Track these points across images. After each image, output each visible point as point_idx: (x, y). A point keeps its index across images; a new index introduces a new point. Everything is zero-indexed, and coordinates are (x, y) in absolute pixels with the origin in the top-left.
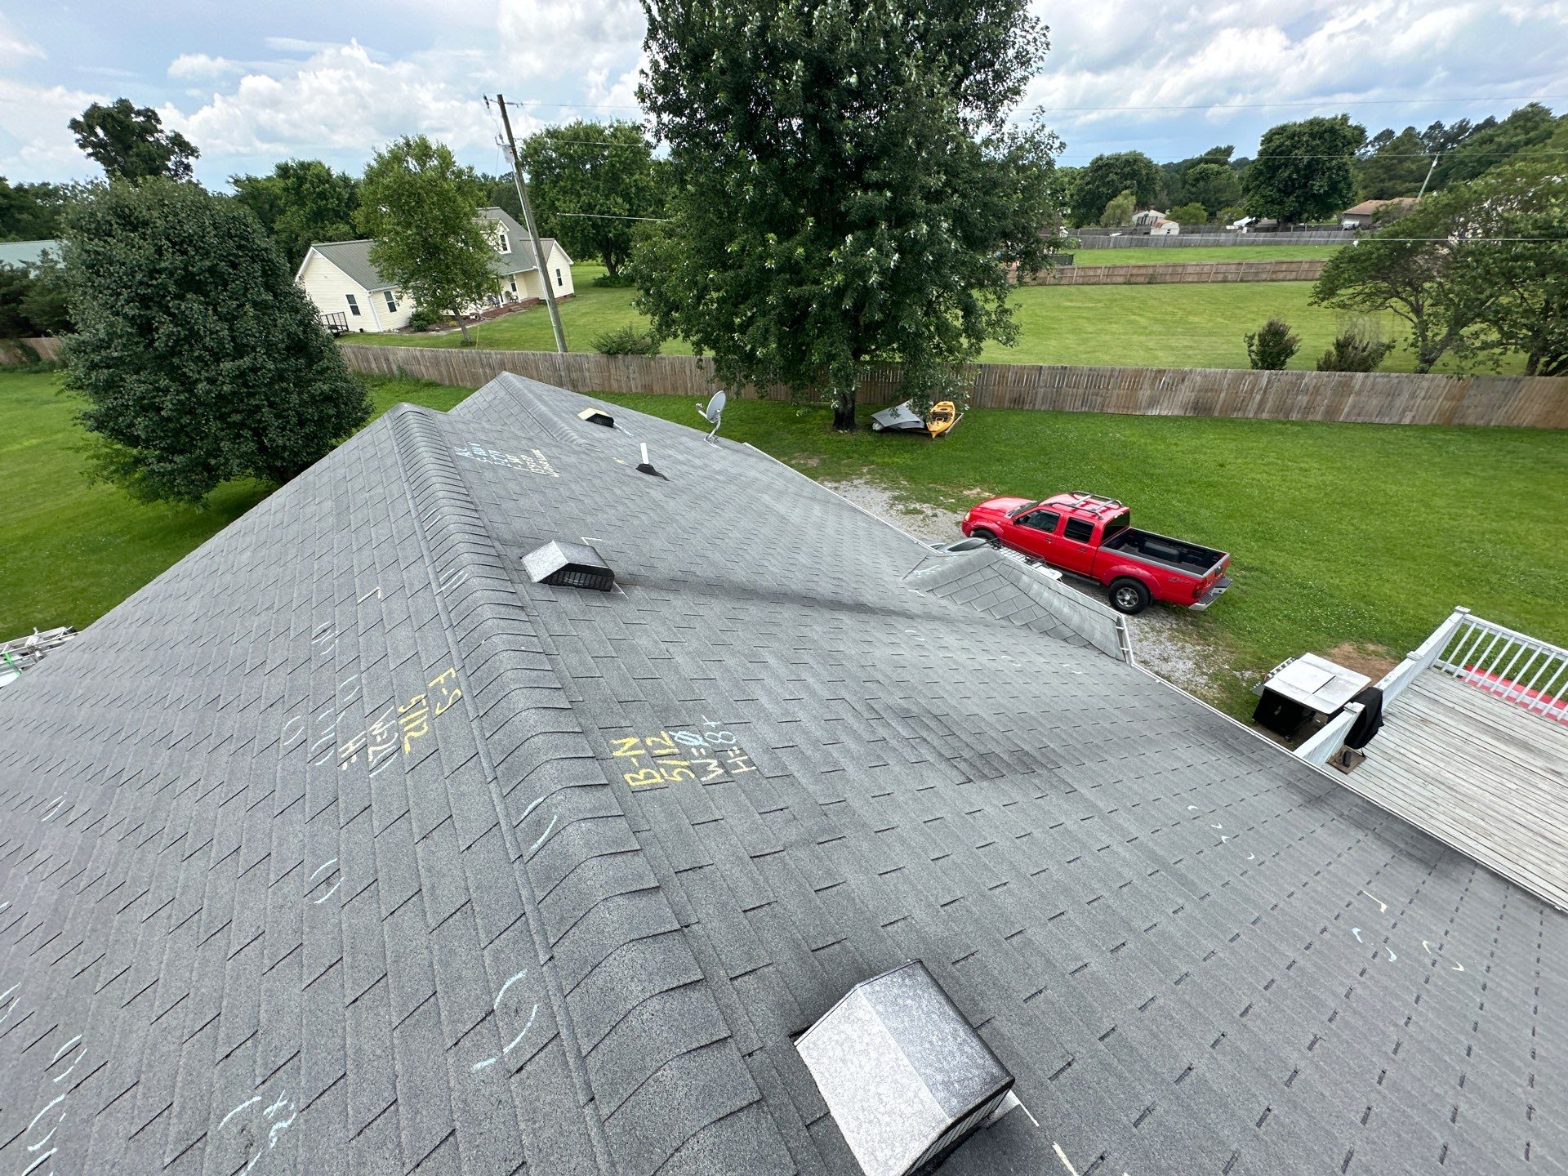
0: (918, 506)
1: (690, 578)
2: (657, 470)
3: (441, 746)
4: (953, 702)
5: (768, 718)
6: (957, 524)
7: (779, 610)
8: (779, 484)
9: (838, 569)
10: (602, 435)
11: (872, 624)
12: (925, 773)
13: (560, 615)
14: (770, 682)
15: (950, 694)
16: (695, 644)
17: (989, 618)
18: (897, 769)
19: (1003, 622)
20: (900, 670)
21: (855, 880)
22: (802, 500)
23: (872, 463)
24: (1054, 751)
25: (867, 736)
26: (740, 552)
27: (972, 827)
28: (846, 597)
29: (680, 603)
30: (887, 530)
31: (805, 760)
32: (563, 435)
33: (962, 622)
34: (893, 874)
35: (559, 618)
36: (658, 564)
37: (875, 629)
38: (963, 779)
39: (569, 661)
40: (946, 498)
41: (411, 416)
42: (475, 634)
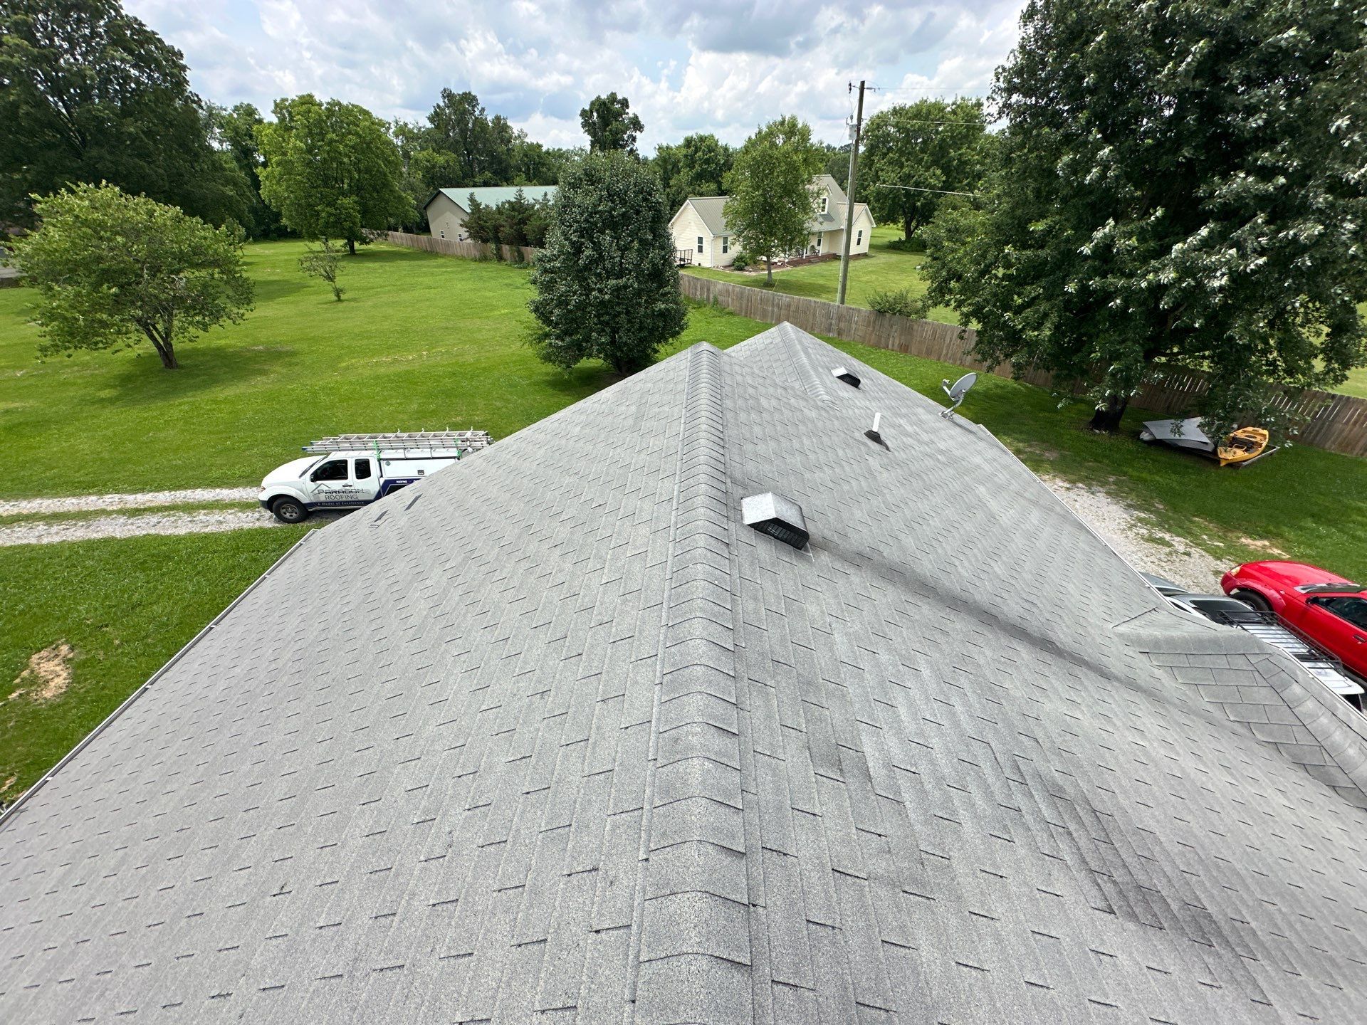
0: (1167, 537)
1: (876, 557)
2: (883, 438)
3: (637, 634)
4: (1124, 802)
5: (899, 732)
6: (1216, 573)
7: (952, 617)
8: (1002, 478)
9: (1035, 591)
10: (845, 395)
11: (1054, 668)
12: (1055, 873)
13: (754, 559)
14: (915, 693)
15: (1125, 792)
16: (857, 626)
17: (1218, 714)
18: (1022, 852)
19: (1237, 727)
20: (1069, 737)
21: (927, 953)
22: (1022, 501)
23: (1125, 474)
24: (1255, 934)
25: (1000, 798)
26: (934, 543)
27: (1093, 970)
28: (1034, 626)
29: (858, 580)
30: (1113, 561)
31: (922, 793)
32: (813, 387)
33: (1175, 705)
34: (974, 972)
35: (752, 564)
36: (851, 534)
37: (1055, 676)
38: (1103, 905)
39: (747, 605)
40: (1211, 539)
41: (705, 355)
42: (688, 556)
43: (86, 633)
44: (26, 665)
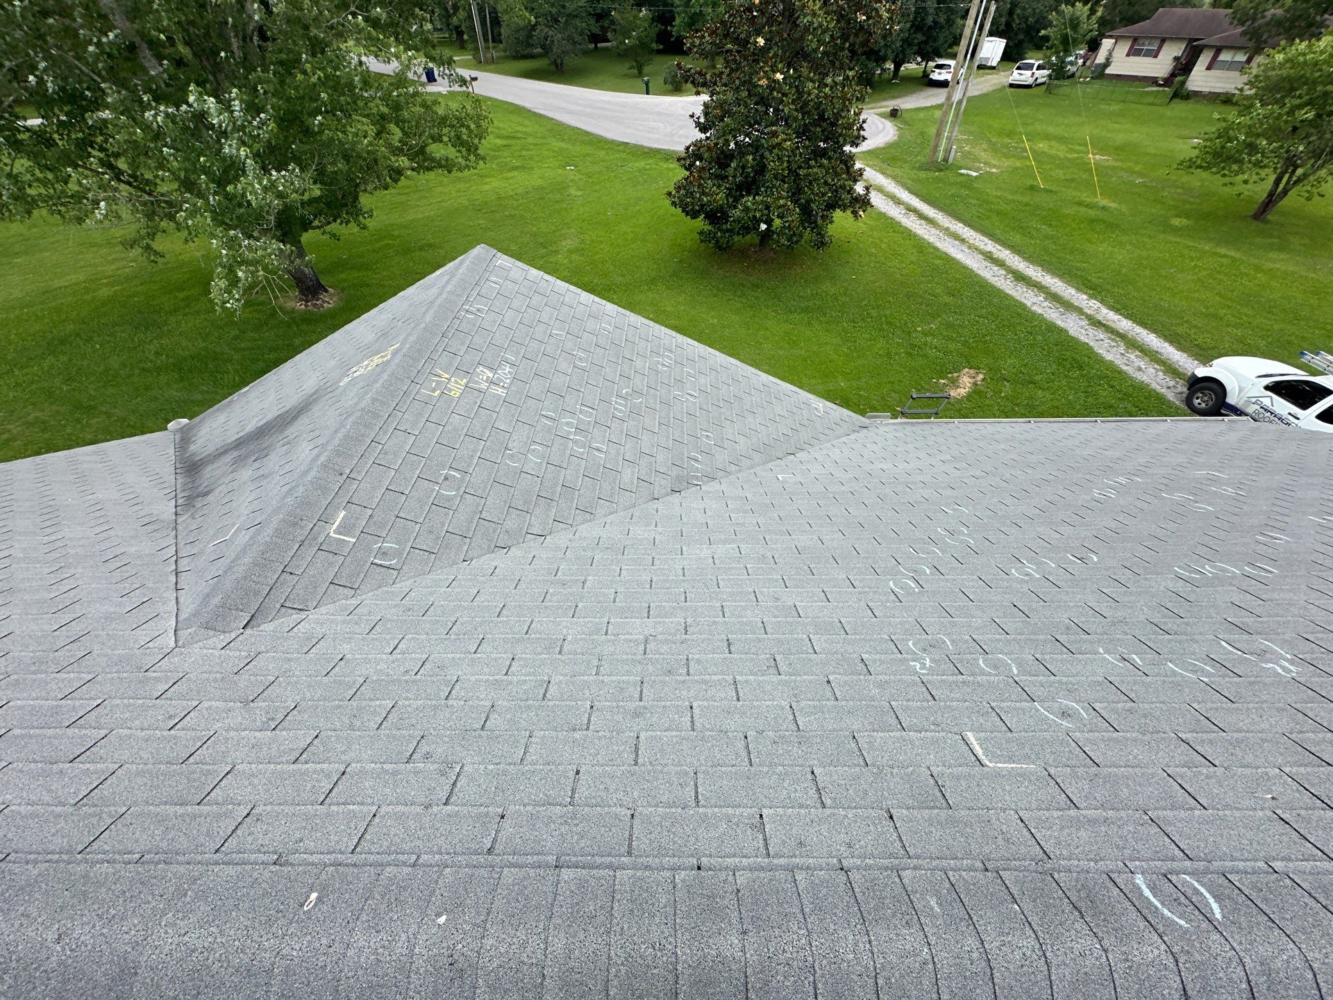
43: (996, 377)
44: (959, 371)
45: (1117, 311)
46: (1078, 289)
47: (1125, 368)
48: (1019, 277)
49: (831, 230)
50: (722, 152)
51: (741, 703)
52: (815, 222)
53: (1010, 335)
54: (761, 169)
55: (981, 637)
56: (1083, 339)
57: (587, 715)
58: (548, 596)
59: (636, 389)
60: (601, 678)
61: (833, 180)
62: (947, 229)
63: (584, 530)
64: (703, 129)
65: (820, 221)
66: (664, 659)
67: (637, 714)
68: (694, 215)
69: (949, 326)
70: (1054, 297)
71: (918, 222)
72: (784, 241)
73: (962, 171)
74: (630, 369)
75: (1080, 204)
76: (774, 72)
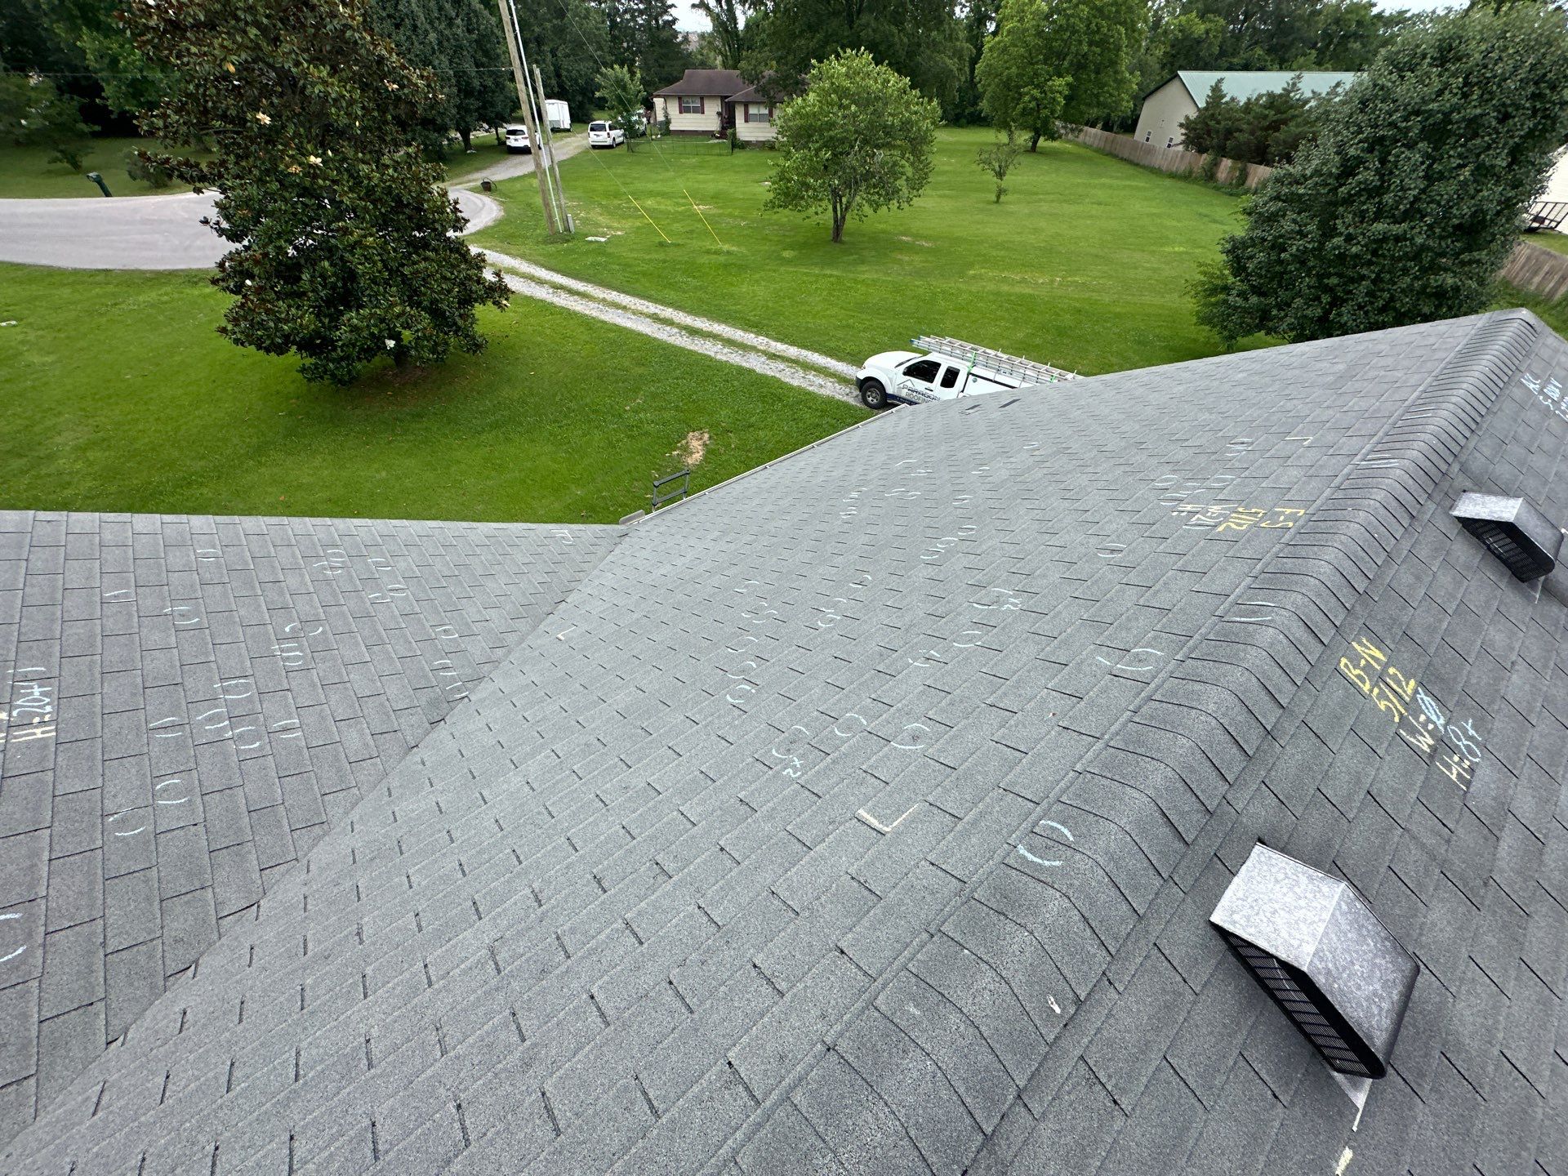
3: (1242, 541)
34: (1487, 980)
35: (1436, 550)
39: (1402, 576)
42: (1350, 502)
43: (719, 432)
44: (685, 438)
45: (782, 341)
46: (743, 330)
47: (811, 388)
48: (693, 332)
49: (478, 329)
50: (280, 263)
51: (646, 945)
52: (455, 324)
53: (711, 388)
54: (352, 276)
55: (825, 706)
56: (770, 373)
57: (457, 1125)
58: (308, 993)
59: (303, 618)
60: (452, 1054)
61: (452, 273)
62: (604, 300)
63: (321, 855)
64: (234, 237)
65: (460, 322)
66: (527, 961)
67: (527, 1064)
68: (281, 350)
69: (654, 396)
70: (729, 342)
71: (572, 298)
72: (427, 355)
73: (590, 239)
74: (281, 593)
75: (708, 252)
76: (306, 155)
